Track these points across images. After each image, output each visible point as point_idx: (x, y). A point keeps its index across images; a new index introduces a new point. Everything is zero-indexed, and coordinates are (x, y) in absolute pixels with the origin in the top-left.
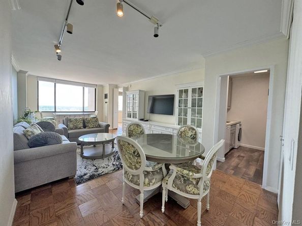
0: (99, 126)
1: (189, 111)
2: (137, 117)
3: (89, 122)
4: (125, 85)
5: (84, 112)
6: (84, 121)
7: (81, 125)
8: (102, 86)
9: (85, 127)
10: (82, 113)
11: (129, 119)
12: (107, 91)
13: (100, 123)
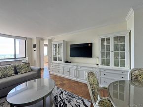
0: (32, 70)
1: (112, 54)
2: (63, 60)
3: (21, 68)
4: (50, 38)
5: (15, 58)
6: (15, 67)
7: (13, 72)
8: (31, 39)
9: (16, 73)
10: (14, 60)
11: (55, 62)
12: (35, 42)
13: (32, 67)
